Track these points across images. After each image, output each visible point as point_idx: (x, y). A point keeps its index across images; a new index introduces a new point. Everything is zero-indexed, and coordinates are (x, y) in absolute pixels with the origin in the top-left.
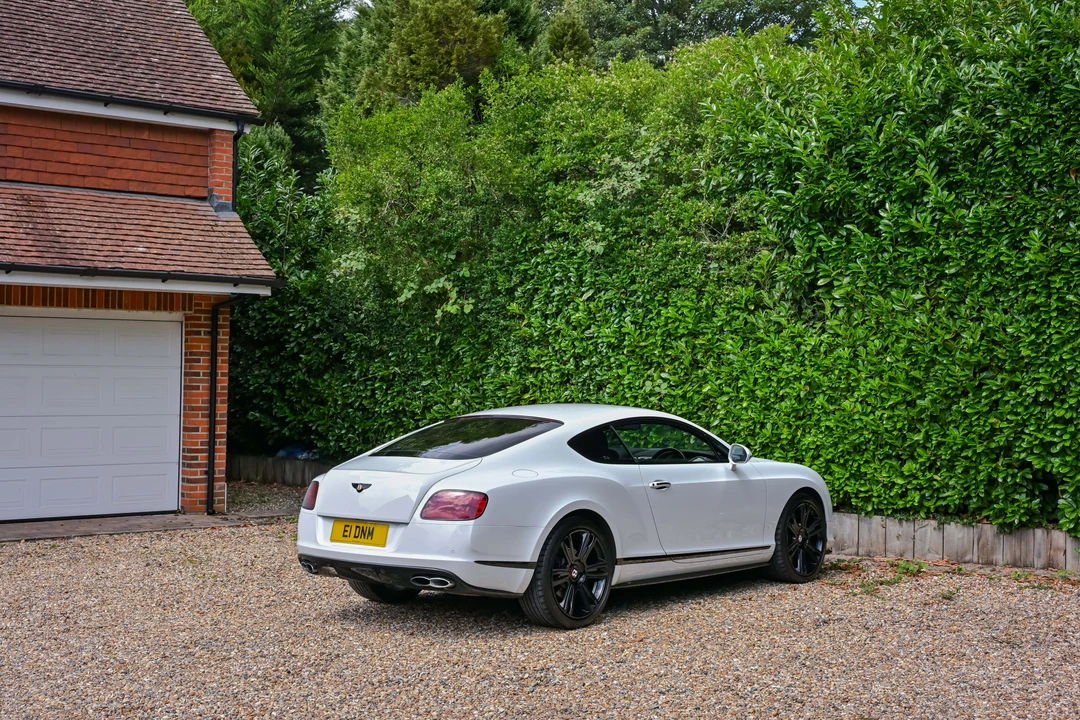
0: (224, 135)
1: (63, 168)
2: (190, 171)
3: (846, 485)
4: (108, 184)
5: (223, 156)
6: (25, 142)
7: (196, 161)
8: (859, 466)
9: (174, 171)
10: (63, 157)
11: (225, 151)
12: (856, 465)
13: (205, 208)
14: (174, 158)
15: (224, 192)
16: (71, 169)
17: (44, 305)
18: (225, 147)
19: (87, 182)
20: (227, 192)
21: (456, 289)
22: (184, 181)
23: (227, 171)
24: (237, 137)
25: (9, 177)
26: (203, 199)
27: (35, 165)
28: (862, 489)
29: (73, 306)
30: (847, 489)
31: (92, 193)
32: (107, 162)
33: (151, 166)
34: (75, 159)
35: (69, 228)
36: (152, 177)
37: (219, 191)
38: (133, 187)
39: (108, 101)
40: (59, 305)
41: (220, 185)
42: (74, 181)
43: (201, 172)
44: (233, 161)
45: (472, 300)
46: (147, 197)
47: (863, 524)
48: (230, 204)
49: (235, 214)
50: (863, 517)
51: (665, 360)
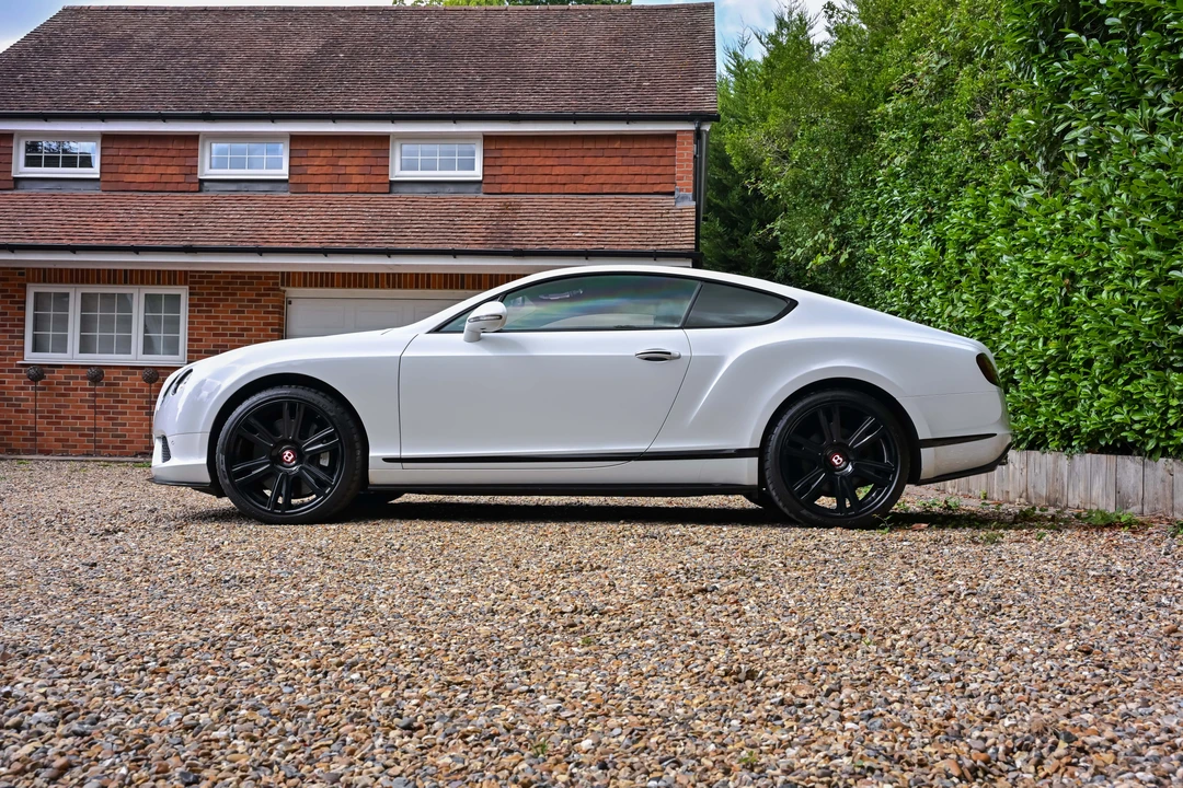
0: (685, 134)
1: (547, 179)
2: (658, 170)
3: (1116, 413)
4: (584, 188)
5: (686, 152)
6: (515, 162)
7: (664, 161)
8: (1126, 383)
9: (644, 172)
10: (547, 170)
11: (686, 149)
12: (1120, 381)
13: (669, 201)
14: (643, 161)
15: (685, 184)
16: (553, 179)
18: (686, 146)
19: (567, 189)
20: (688, 184)
21: (836, 239)
22: (651, 179)
23: (687, 166)
24: (698, 134)
25: (503, 191)
26: (672, 193)
27: (523, 179)
28: (1136, 418)
30: (1117, 418)
31: (567, 196)
32: (582, 170)
33: (620, 170)
34: (556, 171)
35: (526, 223)
36: (624, 179)
37: (680, 185)
38: (606, 189)
39: (575, 119)
41: (681, 179)
42: (556, 189)
43: (669, 170)
44: (695, 157)
45: (849, 250)
46: (617, 196)
47: (1148, 471)
48: (690, 194)
49: (694, 203)
50: (1146, 460)
51: (964, 279)
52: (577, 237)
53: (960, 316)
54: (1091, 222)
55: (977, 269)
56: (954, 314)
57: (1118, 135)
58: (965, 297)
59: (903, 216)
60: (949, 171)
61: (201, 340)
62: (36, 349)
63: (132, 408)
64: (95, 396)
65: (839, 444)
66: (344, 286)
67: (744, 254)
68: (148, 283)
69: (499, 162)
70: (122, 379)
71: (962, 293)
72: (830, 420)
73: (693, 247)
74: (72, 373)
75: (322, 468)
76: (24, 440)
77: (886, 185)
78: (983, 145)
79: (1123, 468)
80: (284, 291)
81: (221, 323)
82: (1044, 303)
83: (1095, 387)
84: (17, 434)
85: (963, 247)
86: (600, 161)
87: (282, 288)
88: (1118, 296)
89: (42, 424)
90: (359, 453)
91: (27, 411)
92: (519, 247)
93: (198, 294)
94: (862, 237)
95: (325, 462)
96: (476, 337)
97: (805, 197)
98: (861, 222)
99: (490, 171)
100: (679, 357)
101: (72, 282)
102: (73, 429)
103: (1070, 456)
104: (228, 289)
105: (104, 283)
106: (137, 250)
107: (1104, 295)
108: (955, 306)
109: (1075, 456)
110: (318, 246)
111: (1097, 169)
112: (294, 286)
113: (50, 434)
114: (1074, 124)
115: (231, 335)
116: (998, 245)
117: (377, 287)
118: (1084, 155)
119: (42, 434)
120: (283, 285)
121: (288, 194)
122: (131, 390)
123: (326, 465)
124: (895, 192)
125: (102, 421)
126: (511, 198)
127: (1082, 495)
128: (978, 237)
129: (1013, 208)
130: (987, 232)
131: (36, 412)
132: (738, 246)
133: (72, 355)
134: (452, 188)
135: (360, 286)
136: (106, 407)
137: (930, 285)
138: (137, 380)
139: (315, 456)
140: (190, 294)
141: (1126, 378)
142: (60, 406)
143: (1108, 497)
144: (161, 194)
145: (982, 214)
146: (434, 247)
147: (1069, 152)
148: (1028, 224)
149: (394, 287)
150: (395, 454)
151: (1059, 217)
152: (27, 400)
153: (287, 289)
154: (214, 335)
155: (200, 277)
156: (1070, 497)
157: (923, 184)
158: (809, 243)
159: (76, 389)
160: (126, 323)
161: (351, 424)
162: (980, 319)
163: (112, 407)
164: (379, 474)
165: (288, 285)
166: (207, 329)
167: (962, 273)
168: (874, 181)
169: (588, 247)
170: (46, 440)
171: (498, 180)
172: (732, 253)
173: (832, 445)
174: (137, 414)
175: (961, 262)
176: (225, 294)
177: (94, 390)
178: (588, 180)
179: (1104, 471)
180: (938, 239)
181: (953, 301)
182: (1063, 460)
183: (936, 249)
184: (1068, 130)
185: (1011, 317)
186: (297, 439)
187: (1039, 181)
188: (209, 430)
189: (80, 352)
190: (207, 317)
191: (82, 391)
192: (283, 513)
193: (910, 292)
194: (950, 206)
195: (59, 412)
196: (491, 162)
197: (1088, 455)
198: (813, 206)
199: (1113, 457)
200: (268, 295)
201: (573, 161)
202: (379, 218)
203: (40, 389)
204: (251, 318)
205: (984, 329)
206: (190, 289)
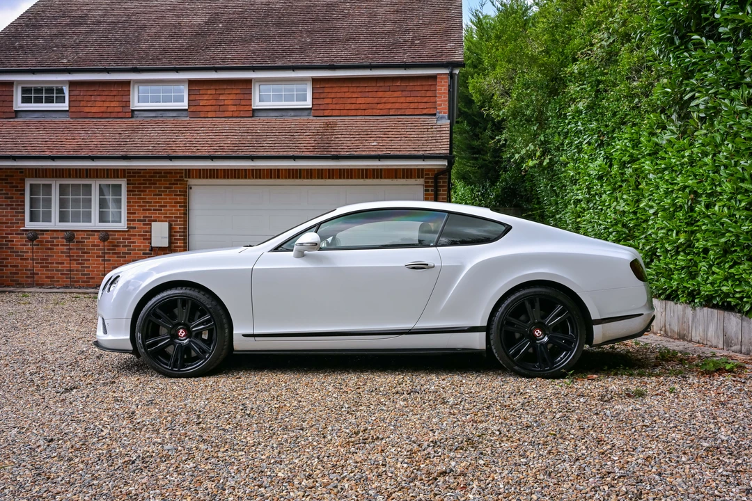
0: (442, 76)
1: (353, 107)
2: (425, 100)
3: (723, 286)
4: (378, 112)
5: (443, 88)
6: (333, 95)
7: (429, 94)
8: (731, 267)
9: (416, 101)
10: (353, 101)
11: (443, 86)
12: (727, 266)
13: (433, 120)
14: (415, 93)
15: (443, 108)
16: (358, 106)
17: (340, 178)
18: (443, 83)
19: (367, 112)
20: (445, 109)
21: (541, 149)
22: (421, 106)
23: (444, 97)
24: (451, 76)
25: (325, 114)
26: (435, 115)
27: (338, 107)
28: (737, 290)
29: (355, 178)
30: (724, 289)
31: (367, 118)
32: (376, 100)
33: (402, 100)
34: (359, 101)
35: (340, 136)
36: (404, 106)
38: (392, 112)
39: (371, 67)
40: (348, 178)
41: (440, 105)
42: (359, 113)
43: (432, 99)
44: (449, 90)
45: (549, 157)
46: (399, 117)
47: (745, 323)
48: (446, 115)
49: (449, 121)
50: (744, 316)
51: (624, 185)
52: (373, 146)
53: (621, 209)
54: (708, 160)
55: (632, 180)
56: (618, 208)
57: (726, 106)
58: (625, 197)
59: (585, 139)
60: (614, 114)
61: (135, 213)
62: (32, 220)
63: (93, 257)
64: (70, 249)
65: (539, 323)
66: (224, 178)
67: (483, 144)
68: (101, 177)
69: (322, 96)
70: (86, 238)
71: (623, 194)
72: (533, 307)
73: (448, 152)
74: (55, 235)
75: (204, 341)
76: (27, 277)
77: (573, 118)
78: (637, 100)
79: (729, 320)
80: (187, 181)
81: (148, 202)
82: (677, 208)
83: (711, 266)
84: (22, 274)
85: (623, 165)
86: (388, 94)
87: (186, 179)
88: (725, 209)
89: (37, 268)
90: (227, 331)
91: (27, 259)
92: (335, 153)
93: (132, 184)
94: (558, 149)
95: (205, 336)
96: (301, 255)
97: (521, 121)
98: (557, 140)
99: (316, 102)
100: (434, 267)
101: (53, 177)
102: (57, 271)
103: (694, 308)
104: (151, 180)
105: (73, 177)
106: (93, 158)
107: (716, 208)
108: (618, 202)
109: (697, 308)
110: (207, 154)
111: (712, 125)
112: (193, 178)
113: (42, 274)
114: (697, 95)
115: (154, 210)
116: (646, 167)
117: (246, 178)
118: (704, 115)
119: (37, 274)
120: (186, 177)
121: (188, 119)
122: (92, 246)
123: (206, 338)
124: (579, 124)
125: (74, 265)
126: (331, 119)
127: (701, 334)
128: (633, 160)
129: (657, 144)
130: (639, 156)
131: (33, 260)
132: (479, 139)
133: (55, 224)
134: (292, 113)
135: (235, 178)
136: (77, 256)
137: (602, 186)
138: (95, 239)
139: (199, 334)
140: (128, 184)
141: (731, 264)
142: (48, 256)
143: (718, 337)
144: (107, 120)
145: (636, 144)
146: (281, 154)
147: (694, 112)
148: (667, 156)
149: (256, 178)
150: (250, 332)
151: (687, 154)
152: (27, 252)
153: (189, 180)
154: (144, 210)
155: (133, 173)
156: (693, 334)
157: (597, 120)
158: (524, 151)
159: (58, 245)
160: (88, 203)
161: (221, 312)
162: (635, 213)
163: (80, 256)
164: (240, 344)
165: (189, 178)
166: (139, 206)
167: (622, 181)
168: (565, 114)
169: (380, 153)
170: (40, 277)
171: (322, 107)
172: (476, 143)
173: (534, 324)
174: (96, 260)
175: (622, 174)
176: (149, 184)
177: (69, 245)
178: (380, 106)
179: (716, 319)
180: (607, 158)
181: (617, 199)
182: (689, 310)
183: (606, 164)
184: (693, 98)
185: (655, 214)
186: (187, 322)
187: (673, 128)
188: (131, 317)
189: (60, 222)
190: (139, 199)
191: (62, 247)
192: (179, 371)
193: (589, 188)
194: (615, 138)
195: (47, 259)
196: (317, 96)
197: (705, 309)
198: (526, 127)
199: (722, 312)
200: (177, 184)
201: (370, 95)
202: (246, 134)
203: (35, 245)
204: (166, 199)
205: (637, 219)
206: (127, 180)
